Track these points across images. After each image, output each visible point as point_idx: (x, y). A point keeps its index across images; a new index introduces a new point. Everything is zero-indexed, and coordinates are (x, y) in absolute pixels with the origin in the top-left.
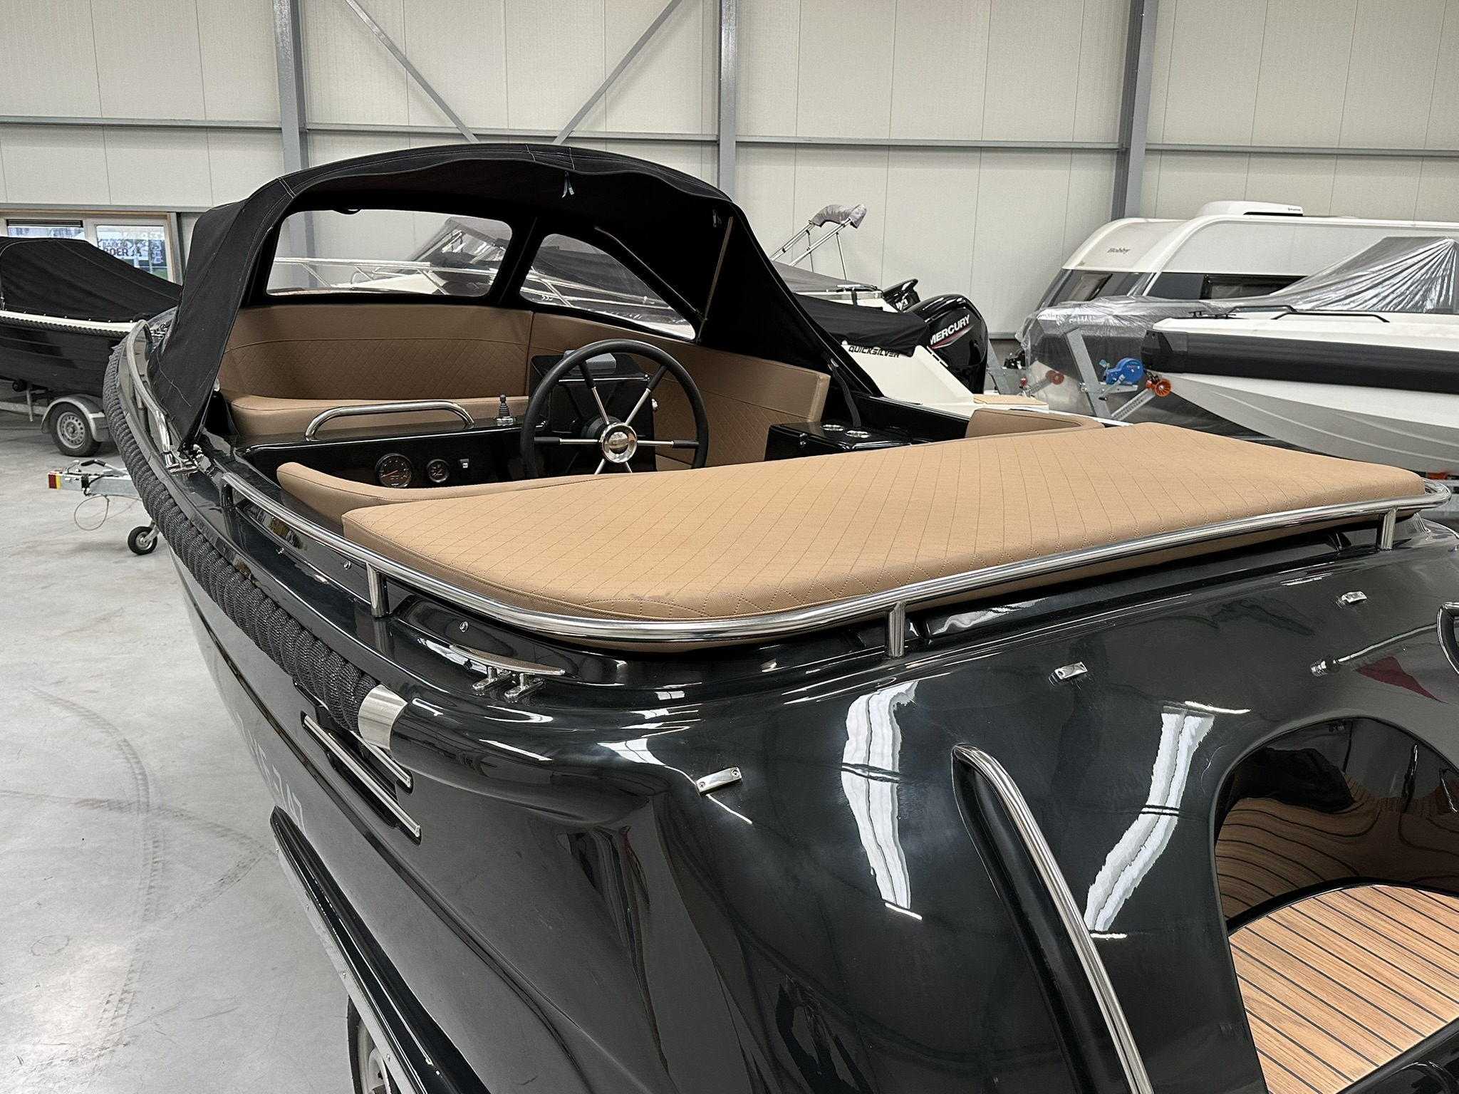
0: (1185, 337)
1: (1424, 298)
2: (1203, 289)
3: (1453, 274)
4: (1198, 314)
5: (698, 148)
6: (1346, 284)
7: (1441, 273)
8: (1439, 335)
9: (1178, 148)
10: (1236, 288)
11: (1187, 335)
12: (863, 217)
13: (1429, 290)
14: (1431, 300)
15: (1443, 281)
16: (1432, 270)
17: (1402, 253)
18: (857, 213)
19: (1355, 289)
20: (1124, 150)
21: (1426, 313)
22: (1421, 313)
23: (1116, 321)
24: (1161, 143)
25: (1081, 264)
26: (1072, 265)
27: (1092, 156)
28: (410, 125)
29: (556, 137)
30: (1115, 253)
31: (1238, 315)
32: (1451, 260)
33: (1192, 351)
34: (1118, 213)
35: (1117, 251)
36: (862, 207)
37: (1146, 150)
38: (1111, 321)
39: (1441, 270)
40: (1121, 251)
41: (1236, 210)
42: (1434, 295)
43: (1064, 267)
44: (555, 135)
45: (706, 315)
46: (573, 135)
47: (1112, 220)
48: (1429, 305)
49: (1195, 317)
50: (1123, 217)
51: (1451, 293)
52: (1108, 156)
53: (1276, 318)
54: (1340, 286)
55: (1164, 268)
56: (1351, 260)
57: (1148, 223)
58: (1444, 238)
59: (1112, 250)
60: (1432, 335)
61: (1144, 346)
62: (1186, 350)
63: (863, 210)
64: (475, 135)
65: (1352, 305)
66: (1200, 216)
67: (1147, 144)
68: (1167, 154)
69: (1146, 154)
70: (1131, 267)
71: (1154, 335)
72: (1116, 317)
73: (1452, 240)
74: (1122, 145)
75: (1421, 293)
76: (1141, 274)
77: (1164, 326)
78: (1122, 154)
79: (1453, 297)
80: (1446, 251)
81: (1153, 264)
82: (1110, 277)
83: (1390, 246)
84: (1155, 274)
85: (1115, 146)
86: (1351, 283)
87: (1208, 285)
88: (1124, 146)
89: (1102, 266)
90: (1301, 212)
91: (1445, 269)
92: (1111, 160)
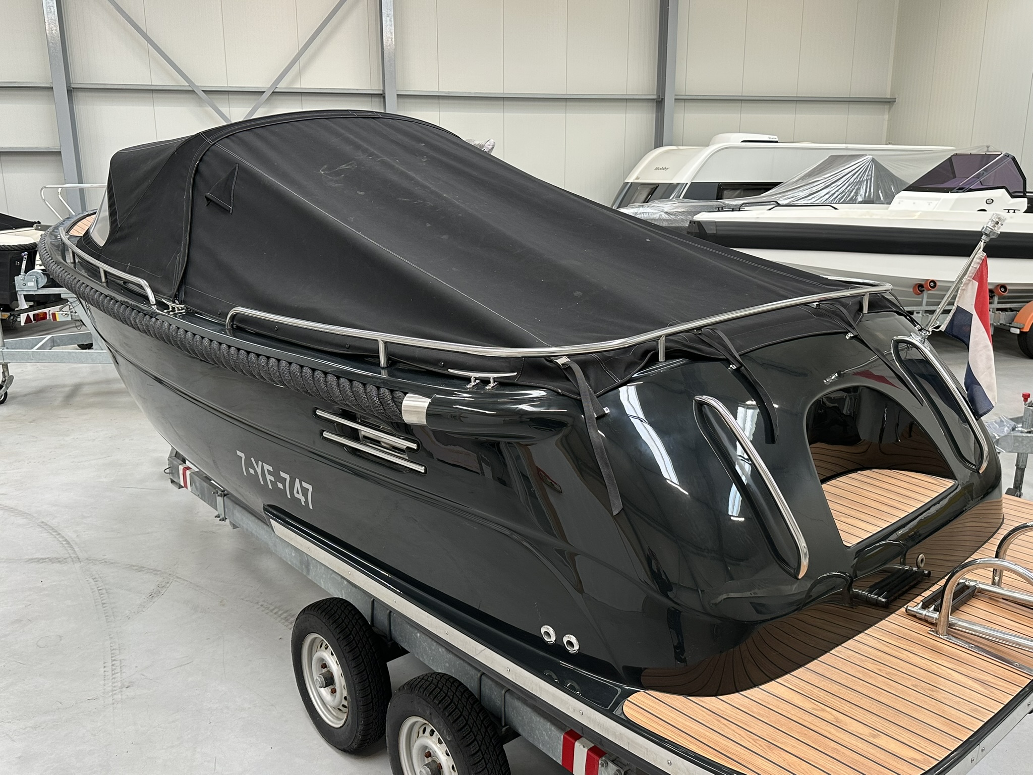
0: (714, 224)
1: (857, 194)
2: (718, 193)
3: (873, 179)
4: (720, 209)
5: (369, 99)
6: (809, 186)
7: (865, 178)
8: (867, 217)
9: (696, 98)
10: (738, 192)
11: (715, 222)
12: (493, 148)
13: (859, 189)
14: (861, 195)
15: (867, 183)
16: (860, 176)
17: (842, 165)
18: (489, 145)
19: (814, 189)
20: (660, 99)
21: (858, 203)
22: (855, 203)
23: (667, 216)
24: (684, 94)
25: (637, 178)
26: (631, 179)
27: (636, 104)
28: (153, 84)
29: (264, 92)
30: (660, 170)
31: (746, 208)
32: (871, 169)
33: (720, 233)
34: (659, 143)
35: (661, 169)
36: (492, 141)
37: (675, 99)
38: (663, 216)
39: (866, 176)
40: (663, 169)
41: (736, 139)
42: (862, 192)
43: (626, 181)
44: (264, 91)
46: (276, 90)
47: (655, 148)
48: (860, 199)
49: (719, 211)
50: (661, 145)
51: (872, 191)
52: (651, 104)
53: (770, 210)
54: (805, 188)
55: (693, 179)
56: (811, 171)
57: (679, 149)
58: (866, 155)
59: (657, 169)
60: (864, 217)
61: (688, 230)
62: (715, 232)
63: (493, 143)
64: (203, 91)
65: (814, 200)
66: (713, 144)
67: (676, 95)
68: (688, 102)
69: (675, 101)
70: (672, 179)
71: (695, 223)
72: (666, 213)
73: (871, 157)
74: (659, 96)
75: (854, 191)
76: (678, 184)
77: (701, 217)
78: (659, 103)
79: (873, 192)
80: (868, 164)
81: (685, 177)
82: (657, 187)
83: (834, 161)
84: (687, 184)
85: (655, 97)
86: (812, 185)
87: (721, 191)
88: (660, 97)
89: (652, 180)
90: (777, 140)
91: (867, 176)
92: (652, 106)
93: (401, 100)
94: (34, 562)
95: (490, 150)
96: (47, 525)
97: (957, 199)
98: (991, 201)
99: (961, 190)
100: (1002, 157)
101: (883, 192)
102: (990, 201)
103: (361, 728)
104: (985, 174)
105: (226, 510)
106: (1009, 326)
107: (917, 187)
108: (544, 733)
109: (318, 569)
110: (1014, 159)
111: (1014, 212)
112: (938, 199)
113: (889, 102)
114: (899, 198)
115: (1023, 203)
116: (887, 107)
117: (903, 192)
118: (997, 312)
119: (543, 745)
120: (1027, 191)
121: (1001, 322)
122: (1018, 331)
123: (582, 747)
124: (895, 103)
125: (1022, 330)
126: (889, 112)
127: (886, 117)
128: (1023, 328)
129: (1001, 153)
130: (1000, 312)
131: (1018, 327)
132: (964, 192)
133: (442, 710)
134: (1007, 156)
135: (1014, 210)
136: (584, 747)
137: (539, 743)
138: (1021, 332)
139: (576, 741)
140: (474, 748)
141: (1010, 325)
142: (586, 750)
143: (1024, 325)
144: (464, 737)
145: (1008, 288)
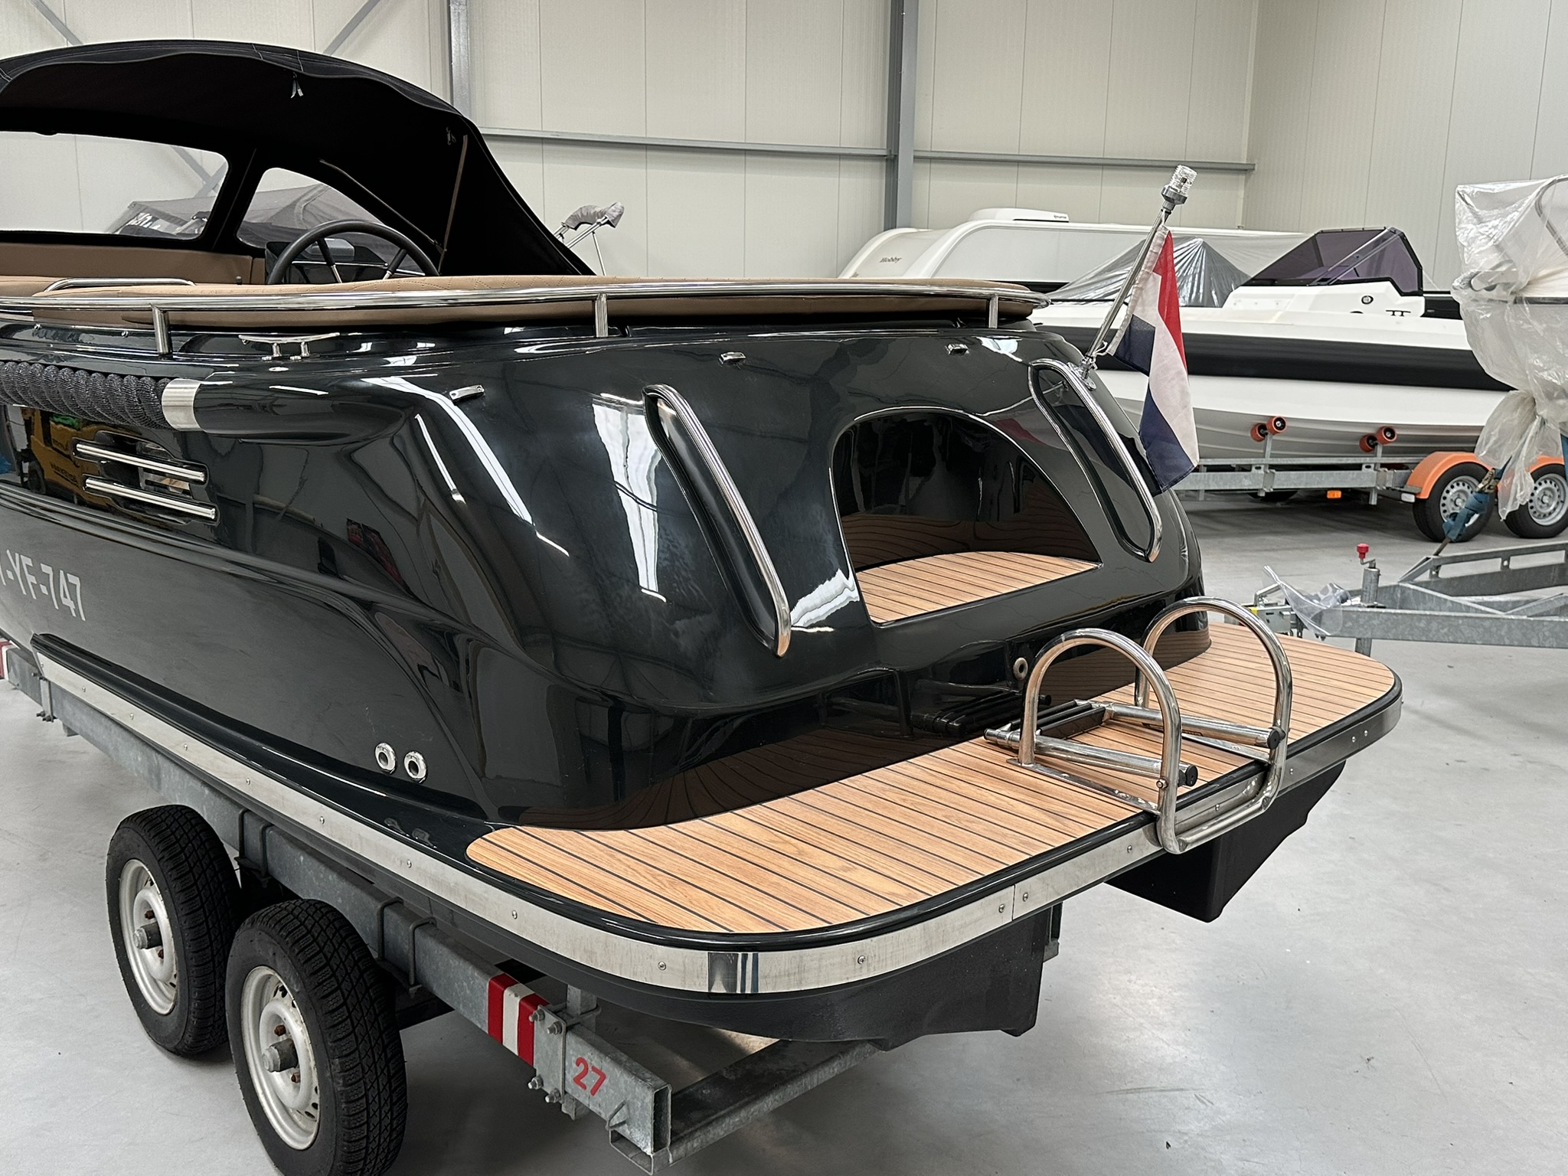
3: (1203, 273)
6: (1104, 283)
7: (1191, 272)
9: (946, 155)
12: (620, 215)
14: (1184, 297)
15: (1194, 279)
18: (614, 211)
20: (893, 156)
24: (929, 150)
25: (855, 275)
27: (861, 163)
30: (888, 262)
32: (1200, 258)
34: (891, 223)
35: (889, 261)
36: (619, 205)
37: (915, 157)
39: (1192, 268)
40: (893, 260)
41: (1005, 216)
42: (1186, 292)
45: (445, 247)
47: (885, 230)
50: (894, 227)
51: (1201, 291)
52: (877, 164)
54: (1098, 285)
55: (934, 274)
56: (1112, 264)
57: (918, 232)
59: (884, 260)
63: (620, 208)
66: (971, 220)
67: (915, 151)
68: (935, 162)
69: (914, 161)
70: (902, 275)
73: (1202, 240)
74: (890, 151)
78: (891, 161)
79: (1203, 294)
80: (1196, 250)
85: (884, 153)
86: (1109, 282)
88: (893, 153)
90: (1067, 220)
91: (1195, 268)
92: (880, 167)
95: (616, 219)
97: (1318, 296)
98: (1370, 299)
99: (1325, 281)
100: (1386, 233)
101: (1218, 293)
102: (1368, 300)
104: (1360, 259)
105: (54, 701)
106: (1400, 491)
107: (1266, 279)
108: (465, 984)
110: (1403, 237)
111: (1402, 315)
112: (1292, 296)
113: (1246, 170)
114: (1234, 296)
115: (1419, 303)
116: (1242, 177)
117: (1242, 288)
118: (1382, 470)
119: (464, 1006)
120: (1424, 285)
121: (1388, 485)
122: (1412, 499)
123: (513, 996)
124: (1254, 172)
125: (1418, 497)
126: (1245, 185)
127: (1241, 193)
128: (1419, 493)
129: (1385, 228)
130: (1386, 469)
131: (1413, 491)
132: (1328, 284)
133: (290, 945)
134: (1393, 232)
135: (1402, 312)
136: (516, 996)
137: (459, 1003)
138: (1416, 499)
139: (505, 989)
141: (1402, 489)
142: (518, 1000)
143: (1421, 488)
144: (320, 984)
145: (1398, 432)
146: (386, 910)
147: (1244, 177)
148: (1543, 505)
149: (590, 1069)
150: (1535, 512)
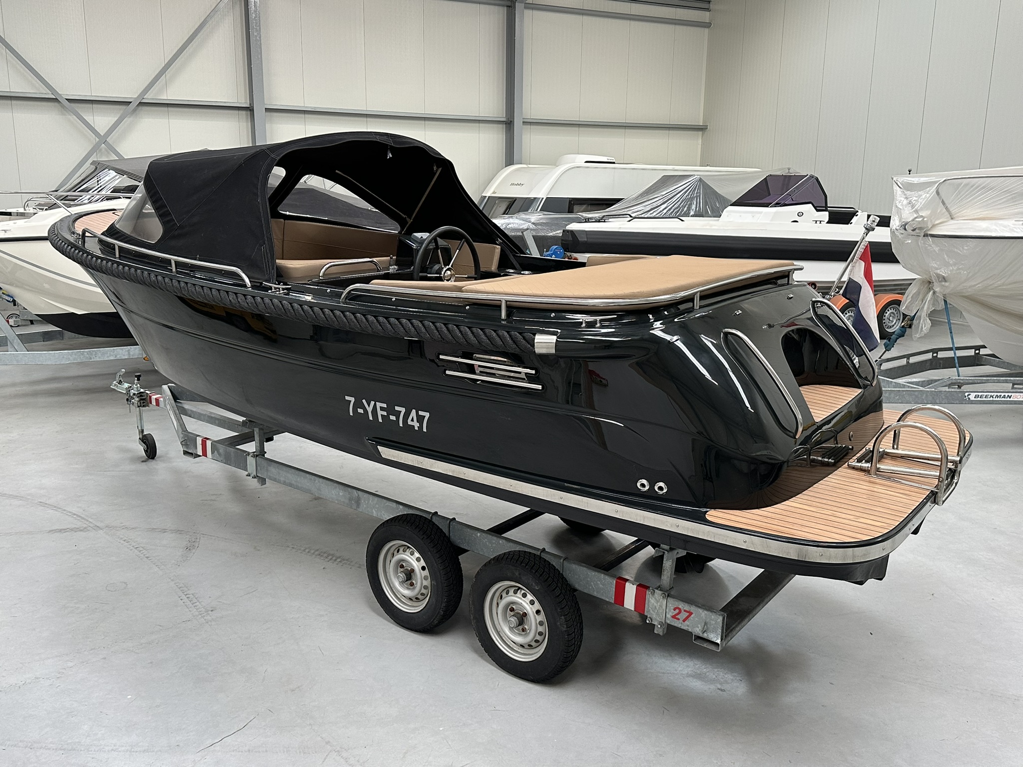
0: (585, 233)
1: (689, 209)
2: (569, 208)
3: (701, 196)
4: (587, 220)
5: (236, 112)
6: (650, 202)
7: (695, 195)
8: (708, 227)
9: (540, 121)
11: (586, 231)
13: (691, 205)
14: (692, 210)
15: (697, 199)
16: (691, 193)
17: (675, 184)
19: (655, 205)
20: (510, 122)
21: (691, 216)
22: (689, 217)
23: (534, 226)
24: (531, 118)
25: (494, 193)
26: (488, 194)
27: (491, 125)
28: (11, 91)
29: (131, 102)
30: (515, 186)
31: (610, 220)
32: (699, 189)
33: (590, 240)
34: (510, 161)
37: (523, 122)
38: (531, 226)
39: (695, 193)
40: (519, 185)
41: (581, 159)
42: (694, 207)
43: (483, 195)
44: (131, 101)
46: (144, 101)
47: (507, 166)
48: (692, 213)
49: (586, 222)
50: (513, 164)
51: (701, 206)
52: (500, 126)
53: (629, 221)
55: (548, 194)
56: (648, 189)
57: (528, 167)
58: (694, 175)
59: (513, 184)
60: (705, 227)
61: (562, 238)
62: (586, 240)
64: (66, 99)
65: (655, 214)
66: (563, 163)
67: (523, 118)
68: (533, 125)
69: (523, 124)
71: (568, 232)
72: (533, 223)
73: (699, 177)
74: (508, 118)
75: (687, 206)
76: (535, 198)
77: (573, 227)
78: (509, 124)
79: (703, 207)
80: (697, 183)
81: (541, 192)
82: (515, 200)
83: (666, 181)
84: (543, 198)
85: (504, 119)
87: (572, 205)
88: (510, 119)
89: (509, 194)
90: (614, 161)
91: (697, 193)
92: (502, 127)
93: (268, 114)
94: (57, 532)
96: (46, 504)
97: (776, 213)
99: (778, 205)
100: (808, 178)
101: (710, 207)
102: (800, 214)
103: (444, 605)
104: (796, 192)
105: (259, 468)
107: (741, 202)
108: (599, 582)
109: (370, 502)
110: (817, 179)
111: (820, 223)
112: (761, 213)
113: (702, 129)
114: (727, 212)
115: (825, 216)
116: (700, 133)
117: (730, 207)
119: (597, 592)
120: (828, 206)
123: (631, 585)
124: (707, 130)
126: (702, 137)
127: (700, 141)
129: (807, 175)
132: (781, 206)
133: (529, 569)
134: (812, 177)
135: (821, 221)
136: (633, 585)
137: (594, 591)
139: (626, 582)
140: (557, 592)
142: (635, 586)
145: (818, 285)
146: (542, 554)
147: (701, 133)
148: (890, 322)
149: (683, 611)
150: (886, 325)
